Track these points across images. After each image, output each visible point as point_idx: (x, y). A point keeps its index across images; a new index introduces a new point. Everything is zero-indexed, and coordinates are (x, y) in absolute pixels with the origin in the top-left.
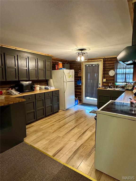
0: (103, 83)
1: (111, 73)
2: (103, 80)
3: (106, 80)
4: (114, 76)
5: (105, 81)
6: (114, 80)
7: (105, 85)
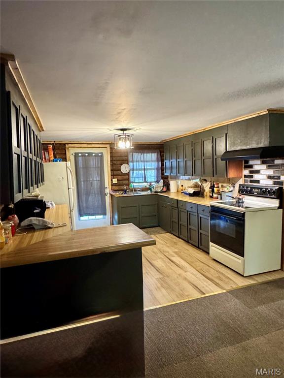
0: (113, 185)
1: (124, 169)
2: (112, 180)
3: (118, 180)
4: (128, 174)
5: (116, 182)
6: (128, 179)
7: (115, 189)
